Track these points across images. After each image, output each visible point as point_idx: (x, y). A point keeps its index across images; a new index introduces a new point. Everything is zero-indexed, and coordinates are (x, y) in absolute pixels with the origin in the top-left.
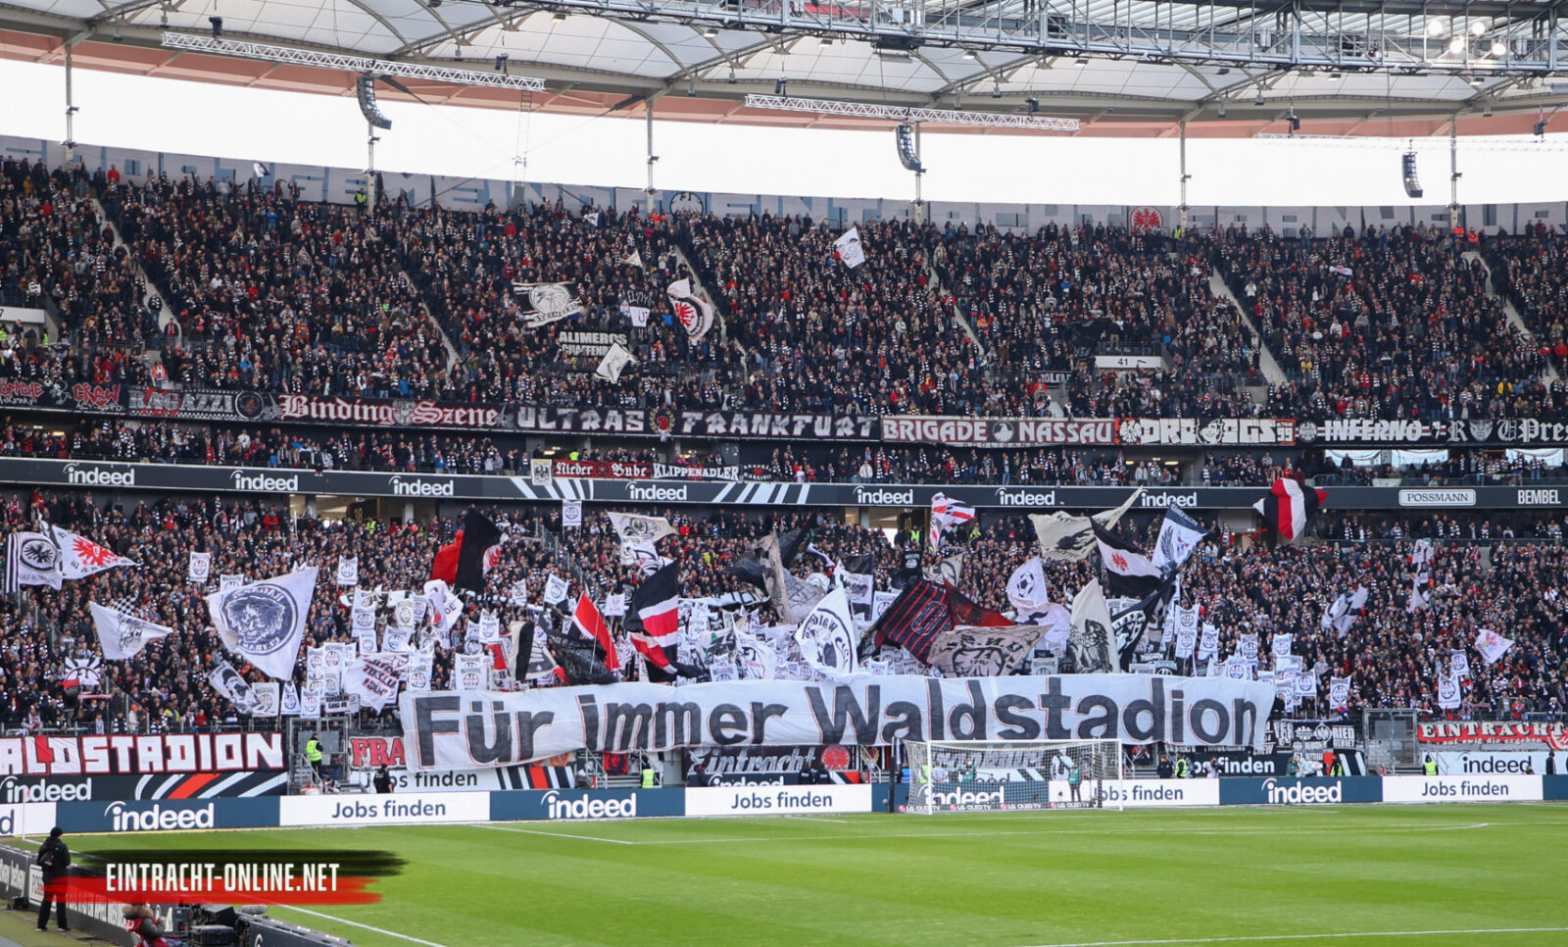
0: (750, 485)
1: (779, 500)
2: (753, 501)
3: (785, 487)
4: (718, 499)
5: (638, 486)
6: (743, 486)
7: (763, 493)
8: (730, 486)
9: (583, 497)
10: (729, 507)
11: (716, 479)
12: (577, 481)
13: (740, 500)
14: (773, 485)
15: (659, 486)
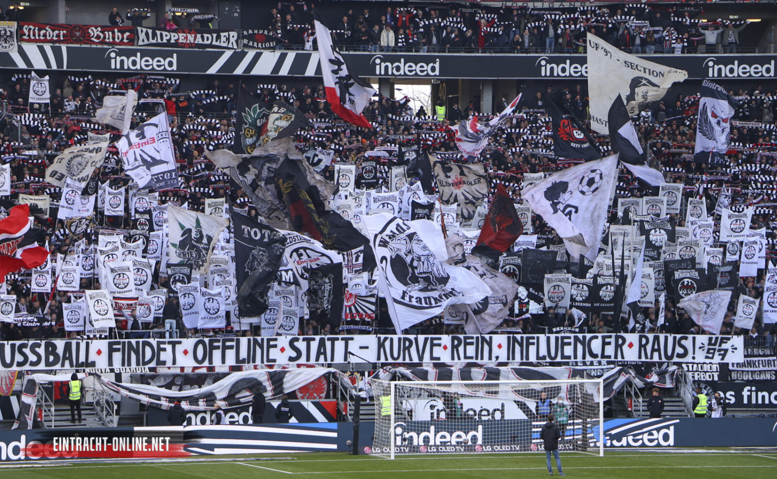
0: (251, 54)
1: (284, 71)
2: (255, 72)
3: (291, 56)
4: (213, 70)
5: (120, 53)
6: (245, 54)
7: (266, 65)
8: (228, 54)
9: (54, 67)
10: (225, 80)
11: (211, 46)
12: (48, 48)
13: (239, 71)
14: (278, 54)
15: (144, 54)
